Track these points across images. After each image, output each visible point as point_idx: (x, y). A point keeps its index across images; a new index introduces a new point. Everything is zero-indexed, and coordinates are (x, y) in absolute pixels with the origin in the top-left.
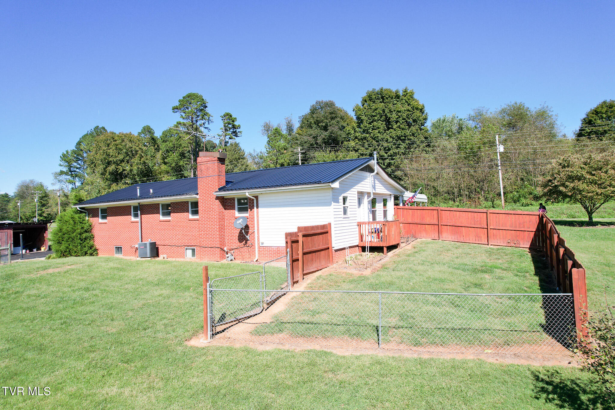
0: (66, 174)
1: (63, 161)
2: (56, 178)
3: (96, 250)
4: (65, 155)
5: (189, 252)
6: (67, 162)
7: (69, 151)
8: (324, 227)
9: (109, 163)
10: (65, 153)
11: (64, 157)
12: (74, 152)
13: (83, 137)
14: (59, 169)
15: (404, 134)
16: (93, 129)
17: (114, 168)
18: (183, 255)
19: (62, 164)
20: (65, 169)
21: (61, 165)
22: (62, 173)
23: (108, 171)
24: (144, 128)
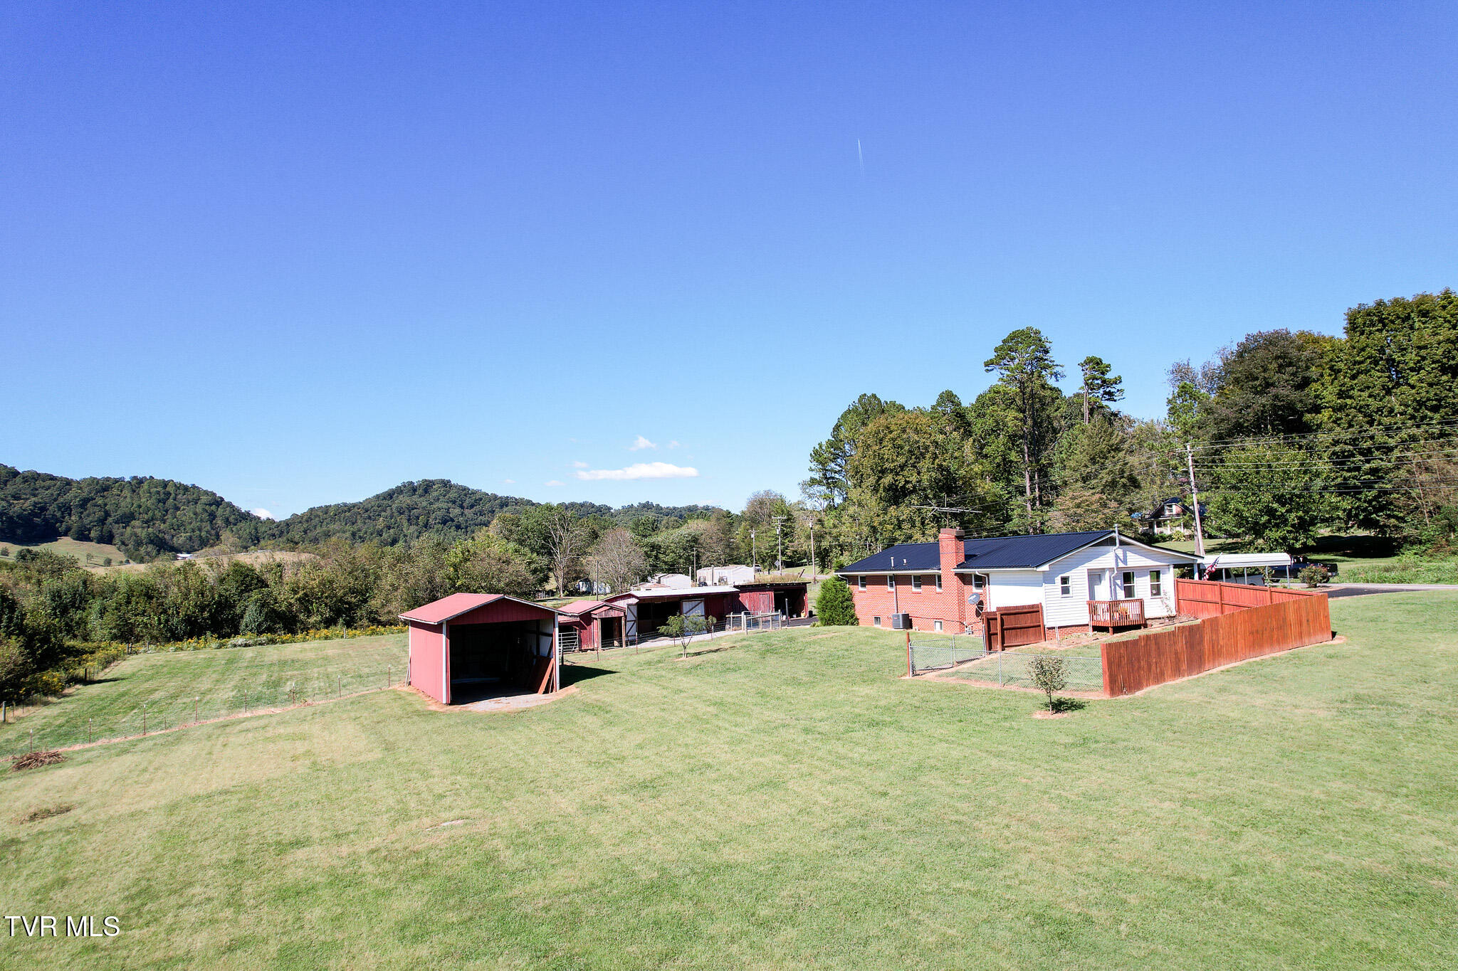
0: (820, 483)
1: (815, 463)
2: (804, 492)
3: (857, 619)
4: (817, 450)
5: (938, 624)
6: (821, 463)
7: (824, 443)
8: (1033, 606)
9: (883, 472)
10: (817, 447)
11: (816, 455)
12: (830, 444)
13: (842, 416)
14: (808, 476)
15: (1436, 394)
16: (857, 401)
17: (892, 480)
18: (933, 628)
19: (813, 467)
20: (817, 476)
21: (811, 470)
22: (813, 482)
23: (882, 485)
24: (941, 396)
